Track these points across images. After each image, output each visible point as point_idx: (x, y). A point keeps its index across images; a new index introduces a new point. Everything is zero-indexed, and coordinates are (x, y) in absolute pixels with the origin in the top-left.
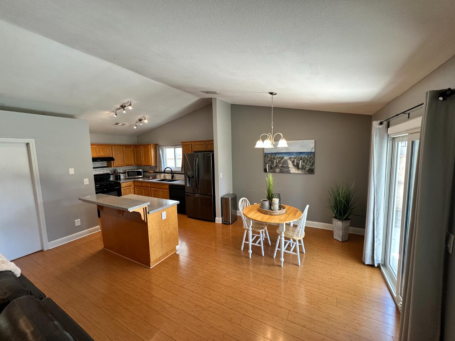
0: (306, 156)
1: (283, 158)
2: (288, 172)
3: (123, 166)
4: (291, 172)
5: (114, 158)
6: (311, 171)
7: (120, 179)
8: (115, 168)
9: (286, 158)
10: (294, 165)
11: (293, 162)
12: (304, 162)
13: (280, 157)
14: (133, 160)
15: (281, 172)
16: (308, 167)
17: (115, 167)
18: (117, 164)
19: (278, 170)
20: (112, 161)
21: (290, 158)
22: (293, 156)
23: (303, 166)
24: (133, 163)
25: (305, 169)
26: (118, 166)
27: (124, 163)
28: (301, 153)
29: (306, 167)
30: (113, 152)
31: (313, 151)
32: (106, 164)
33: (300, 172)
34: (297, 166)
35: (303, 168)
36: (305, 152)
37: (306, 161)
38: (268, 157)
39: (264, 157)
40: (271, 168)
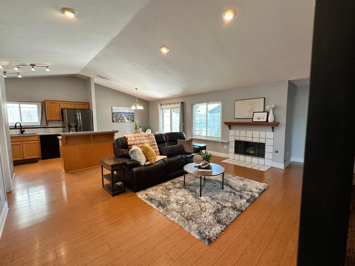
0: (131, 114)
1: (122, 115)
2: (125, 122)
4: (126, 121)
6: (133, 121)
9: (123, 115)
10: (127, 118)
11: (126, 117)
12: (130, 117)
13: (120, 115)
15: (121, 122)
16: (132, 119)
19: (120, 121)
21: (125, 115)
22: (126, 114)
23: (130, 119)
25: (131, 120)
28: (129, 113)
29: (131, 119)
31: (134, 112)
33: (129, 121)
34: (128, 119)
35: (130, 120)
36: (131, 113)
37: (131, 117)
38: (115, 115)
39: (112, 114)
40: (117, 120)
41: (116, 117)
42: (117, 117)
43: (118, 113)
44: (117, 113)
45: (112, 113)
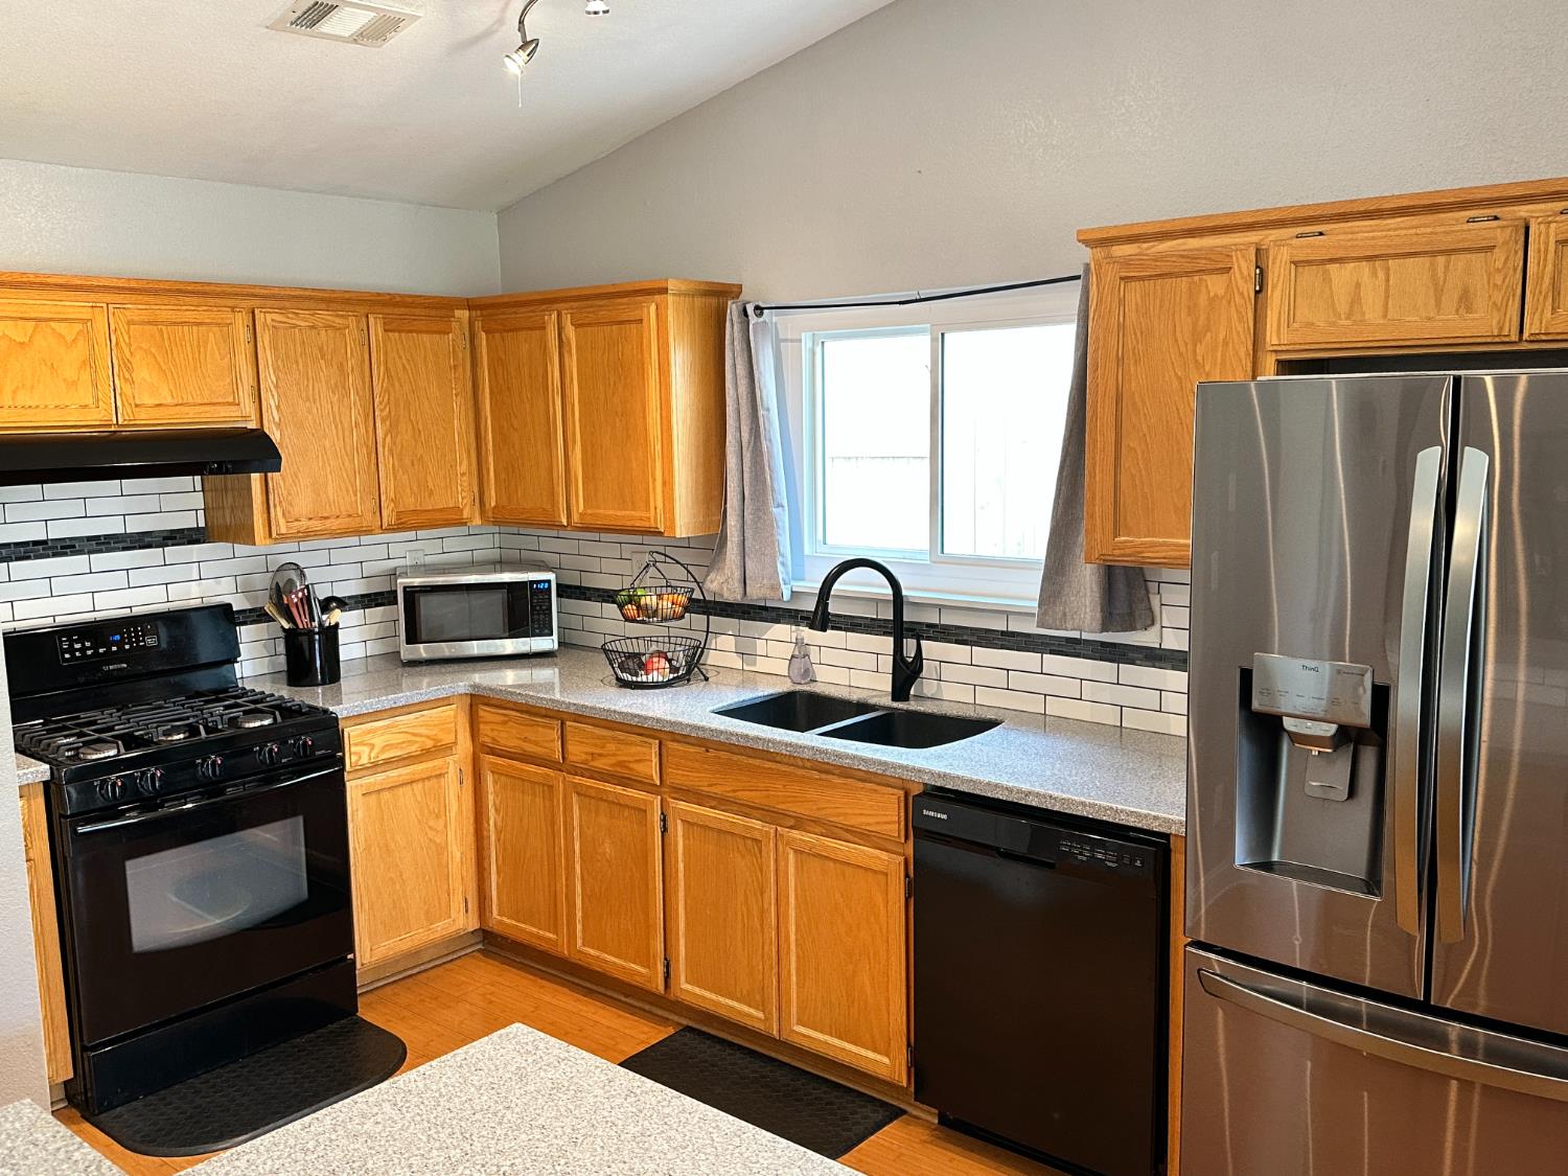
3: (369, 532)
5: (275, 437)
7: (332, 674)
8: (289, 553)
14: (464, 465)
17: (283, 538)
18: (303, 504)
20: (256, 477)
24: (462, 496)
26: (316, 525)
27: (371, 504)
30: (268, 378)
32: (198, 500)
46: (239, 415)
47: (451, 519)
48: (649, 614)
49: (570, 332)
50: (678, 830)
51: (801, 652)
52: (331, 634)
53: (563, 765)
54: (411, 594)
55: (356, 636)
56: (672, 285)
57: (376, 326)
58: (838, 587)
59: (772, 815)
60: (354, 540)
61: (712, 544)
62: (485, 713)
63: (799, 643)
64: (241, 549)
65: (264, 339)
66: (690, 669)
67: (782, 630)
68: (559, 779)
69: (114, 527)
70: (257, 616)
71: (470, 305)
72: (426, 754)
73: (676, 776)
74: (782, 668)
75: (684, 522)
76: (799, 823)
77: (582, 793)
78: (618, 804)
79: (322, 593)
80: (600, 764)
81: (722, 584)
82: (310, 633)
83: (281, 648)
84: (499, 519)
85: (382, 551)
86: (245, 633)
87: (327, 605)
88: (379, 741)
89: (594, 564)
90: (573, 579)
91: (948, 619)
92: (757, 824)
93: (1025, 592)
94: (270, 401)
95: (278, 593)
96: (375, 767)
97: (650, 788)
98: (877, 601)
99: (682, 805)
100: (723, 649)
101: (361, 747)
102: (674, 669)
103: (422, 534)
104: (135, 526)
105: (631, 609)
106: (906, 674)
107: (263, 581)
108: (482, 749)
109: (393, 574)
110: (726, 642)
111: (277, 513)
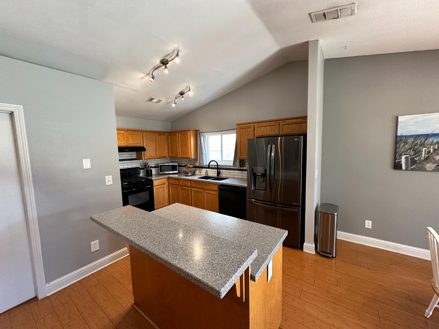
3: (156, 159)
5: (145, 147)
8: (146, 161)
13: (438, 143)
14: (167, 151)
20: (143, 152)
24: (167, 155)
26: (150, 158)
27: (156, 155)
30: (144, 140)
38: (406, 143)
39: (396, 142)
40: (413, 162)
41: (412, 153)
42: (418, 152)
43: (427, 136)
44: (417, 137)
45: (397, 137)
46: (141, 145)
47: (165, 157)
48: (189, 167)
49: (179, 135)
50: (193, 192)
51: (207, 172)
52: (151, 171)
53: (179, 185)
54: (161, 166)
55: (154, 171)
56: (191, 130)
57: (157, 135)
58: (210, 164)
59: (203, 189)
60: (153, 160)
61: (196, 159)
62: (169, 180)
63: (206, 171)
64: (141, 161)
65: (144, 136)
66: (194, 174)
67: (204, 169)
68: (178, 187)
69: (126, 158)
70: (142, 169)
71: (168, 132)
72: (163, 184)
73: (192, 185)
74: (204, 174)
75: (193, 157)
76: (207, 190)
77: (181, 188)
78: (186, 189)
79: (150, 166)
80: (183, 185)
81: (197, 164)
82: (149, 170)
83: (145, 173)
84: (171, 157)
85: (157, 161)
86: (141, 171)
87: (151, 167)
88: (157, 183)
89: (182, 163)
90: (180, 165)
91: (223, 167)
92: (202, 190)
93: (231, 164)
94: (145, 143)
95: (145, 166)
96: (157, 186)
97: (189, 187)
98: (215, 165)
99: (193, 189)
100: (197, 172)
101: (155, 183)
102: (192, 174)
103: (162, 159)
104: (128, 158)
105: (187, 167)
106: (219, 173)
107: (143, 165)
108: (169, 184)
109: (158, 164)
110: (198, 171)
111: (145, 156)
